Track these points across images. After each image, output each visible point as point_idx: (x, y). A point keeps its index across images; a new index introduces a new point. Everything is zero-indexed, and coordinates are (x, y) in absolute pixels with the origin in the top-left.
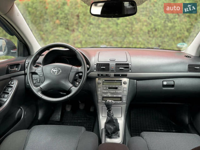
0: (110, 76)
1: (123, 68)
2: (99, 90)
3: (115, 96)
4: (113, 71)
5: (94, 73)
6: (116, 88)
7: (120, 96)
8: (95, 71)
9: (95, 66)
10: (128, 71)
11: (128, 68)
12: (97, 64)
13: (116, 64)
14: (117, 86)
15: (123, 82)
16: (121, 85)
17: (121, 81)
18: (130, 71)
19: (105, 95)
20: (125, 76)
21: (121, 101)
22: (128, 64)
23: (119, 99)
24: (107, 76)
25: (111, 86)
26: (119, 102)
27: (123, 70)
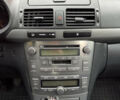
0: (54, 37)
1: (82, 19)
2: (33, 66)
3: (66, 77)
4: (60, 26)
5: (21, 32)
6: (69, 62)
7: (76, 77)
8: (21, 25)
9: (22, 14)
10: (92, 25)
11: (93, 18)
12: (26, 10)
13: (68, 10)
14: (70, 58)
15: (81, 48)
16: (79, 54)
17: (78, 46)
18: (98, 24)
19: (46, 77)
20: (86, 36)
21: (78, 85)
22: (93, 10)
23: (75, 83)
24: (49, 36)
25: (57, 58)
26: (73, 88)
27: (82, 22)
